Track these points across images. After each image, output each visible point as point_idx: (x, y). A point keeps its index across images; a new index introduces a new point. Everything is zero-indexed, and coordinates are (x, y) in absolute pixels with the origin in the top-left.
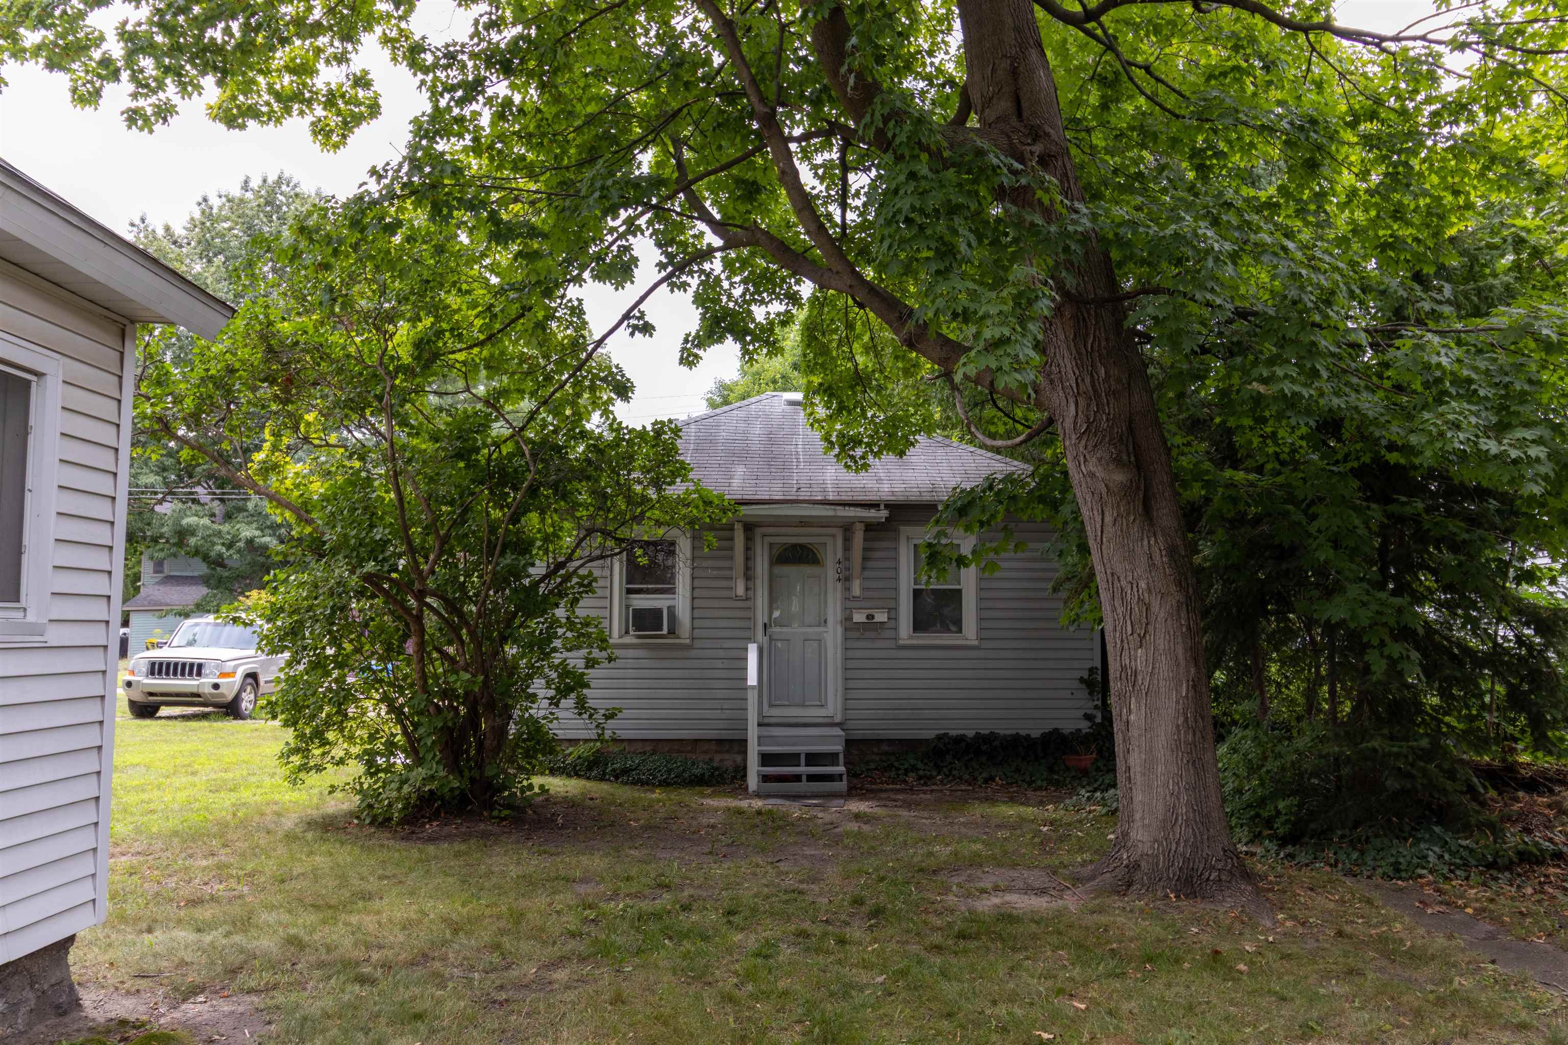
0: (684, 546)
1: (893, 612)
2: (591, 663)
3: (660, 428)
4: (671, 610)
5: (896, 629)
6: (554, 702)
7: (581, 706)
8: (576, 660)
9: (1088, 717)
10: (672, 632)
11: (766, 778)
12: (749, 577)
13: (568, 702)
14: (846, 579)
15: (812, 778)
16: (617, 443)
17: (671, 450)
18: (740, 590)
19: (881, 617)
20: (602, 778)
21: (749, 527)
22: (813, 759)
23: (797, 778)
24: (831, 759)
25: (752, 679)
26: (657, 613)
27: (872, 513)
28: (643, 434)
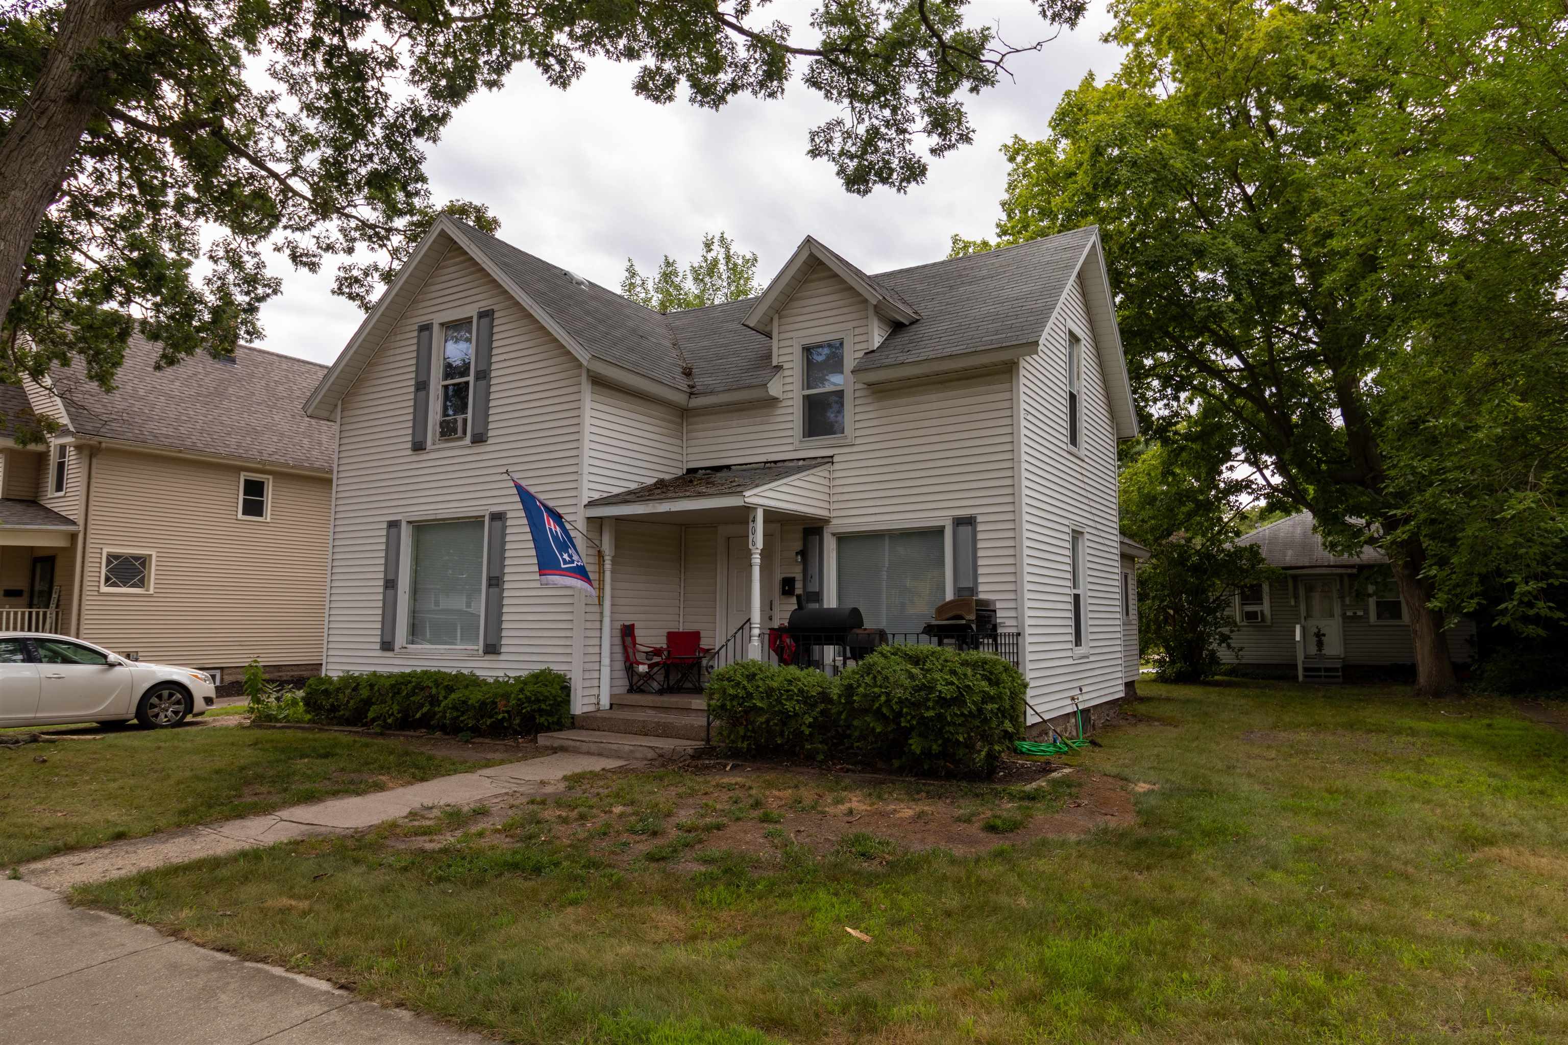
0: (1266, 588)
1: (1366, 612)
2: (1232, 631)
3: (1252, 546)
4: (1262, 612)
5: (1368, 618)
6: (1219, 645)
7: (1229, 646)
8: (1225, 630)
9: (1470, 656)
10: (1263, 620)
11: (1305, 676)
12: (1296, 597)
13: (1224, 645)
14: (1342, 598)
15: (1326, 677)
16: (1235, 552)
17: (1257, 553)
18: (1293, 603)
19: (1360, 613)
20: (1236, 676)
21: (1295, 578)
22: (1327, 670)
23: (1320, 677)
24: (1336, 670)
25: (1298, 638)
26: (1256, 613)
27: (1349, 571)
28: (1246, 548)
